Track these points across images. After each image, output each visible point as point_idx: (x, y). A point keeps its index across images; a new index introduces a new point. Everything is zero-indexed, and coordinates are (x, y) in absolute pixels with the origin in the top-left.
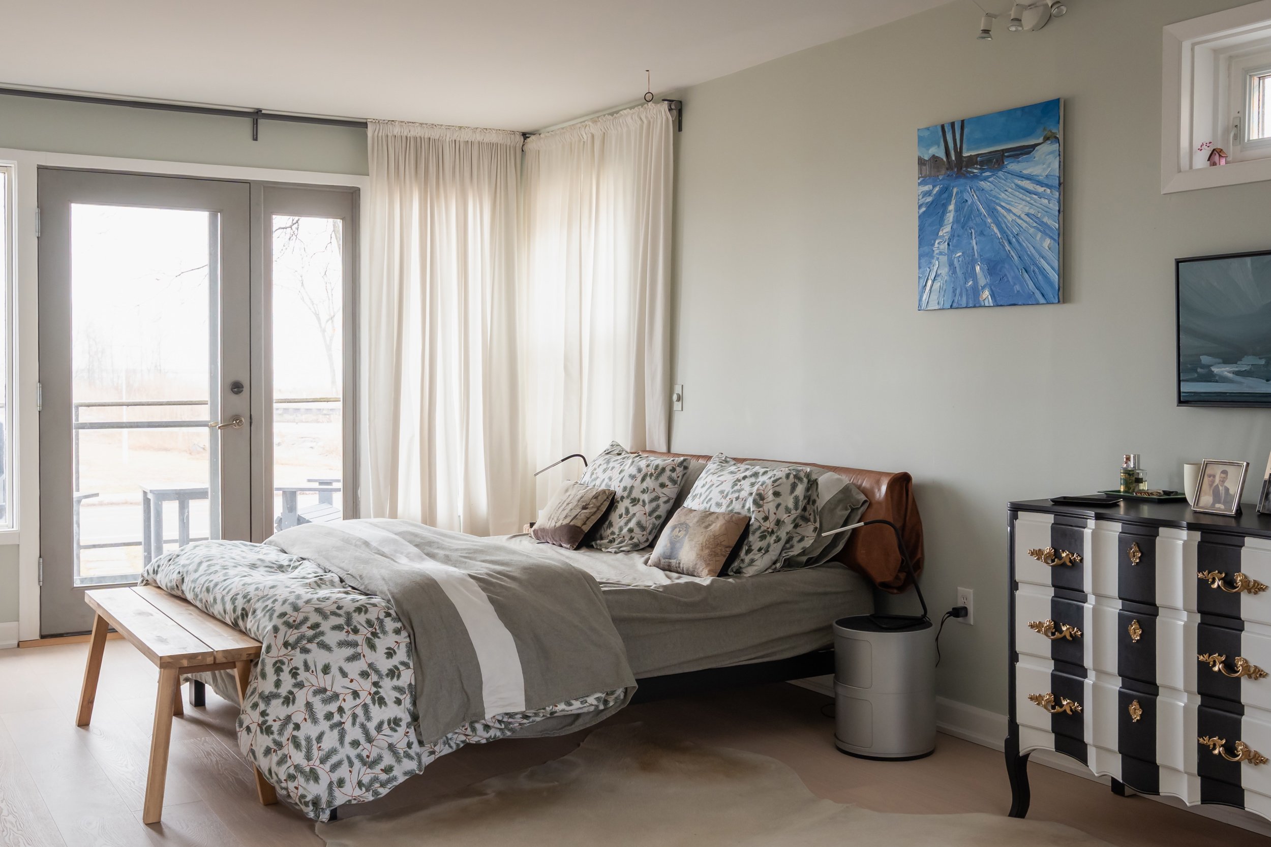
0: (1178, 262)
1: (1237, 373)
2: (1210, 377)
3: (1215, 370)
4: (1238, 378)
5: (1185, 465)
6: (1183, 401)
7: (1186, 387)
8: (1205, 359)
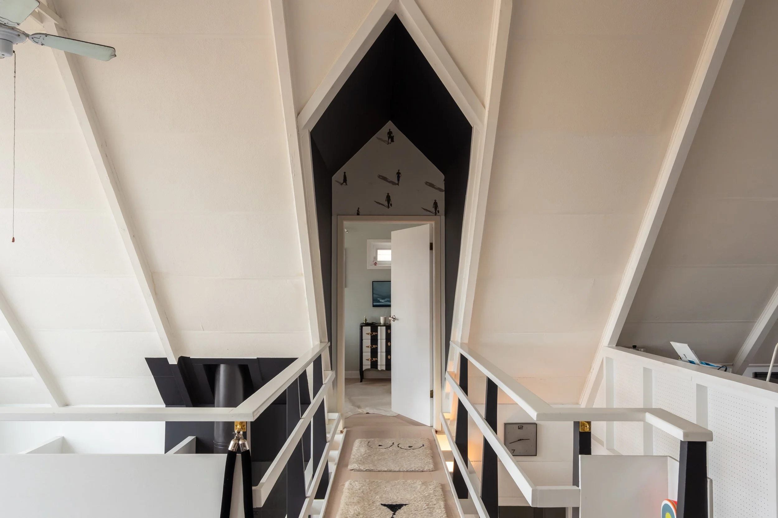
0: (373, 282)
1: (384, 301)
2: (379, 302)
3: (380, 301)
4: (384, 302)
5: (381, 317)
6: (374, 306)
7: (374, 304)
8: (378, 299)
